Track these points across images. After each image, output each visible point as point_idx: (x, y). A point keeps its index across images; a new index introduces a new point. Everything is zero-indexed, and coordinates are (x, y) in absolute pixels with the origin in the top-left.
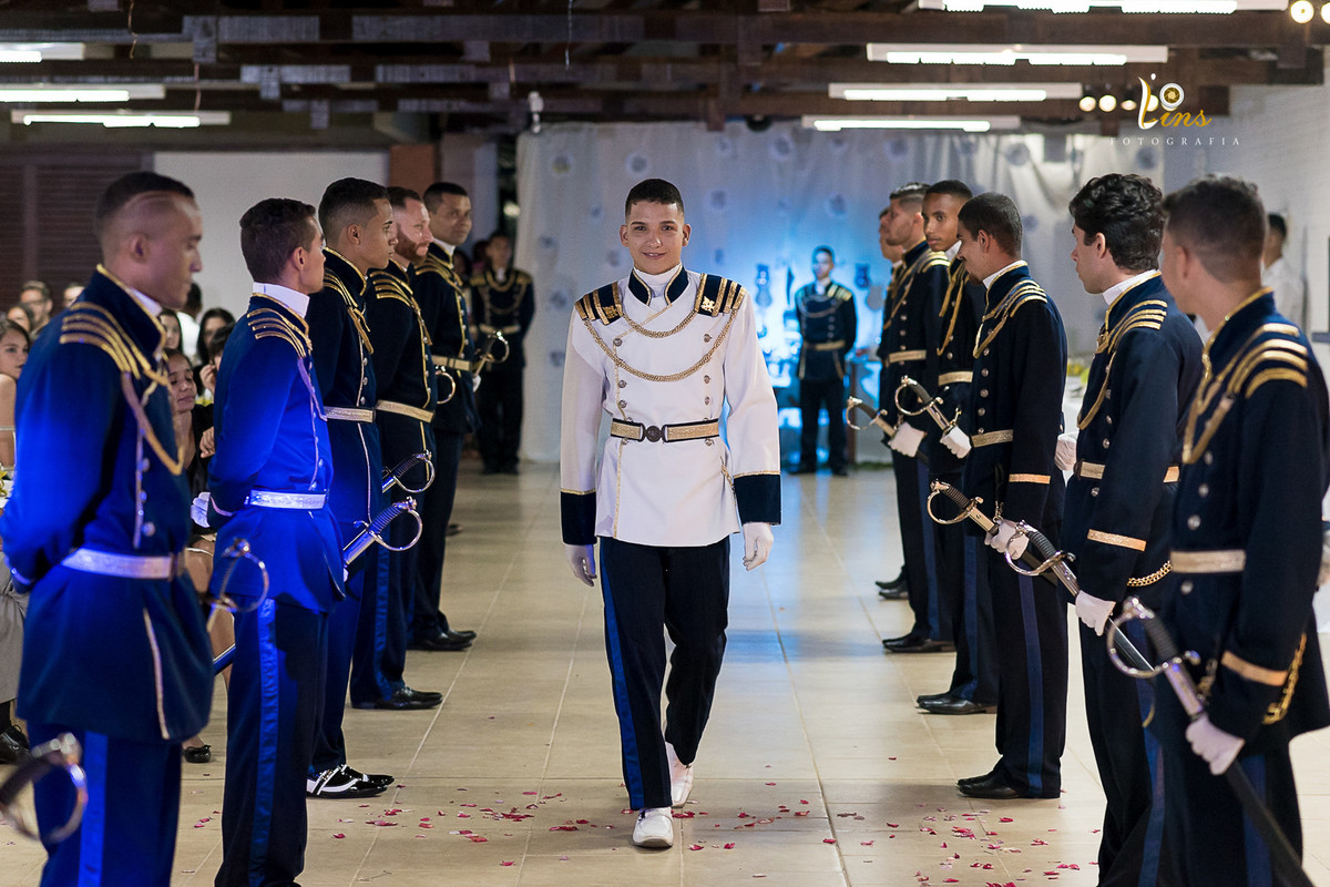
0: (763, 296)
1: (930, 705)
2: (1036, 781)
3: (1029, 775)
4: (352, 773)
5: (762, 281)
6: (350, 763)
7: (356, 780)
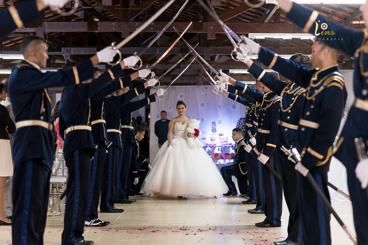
0: (214, 130)
1: (250, 212)
2: (275, 222)
3: (273, 221)
4: (99, 221)
5: (213, 126)
6: (99, 218)
7: (100, 222)
